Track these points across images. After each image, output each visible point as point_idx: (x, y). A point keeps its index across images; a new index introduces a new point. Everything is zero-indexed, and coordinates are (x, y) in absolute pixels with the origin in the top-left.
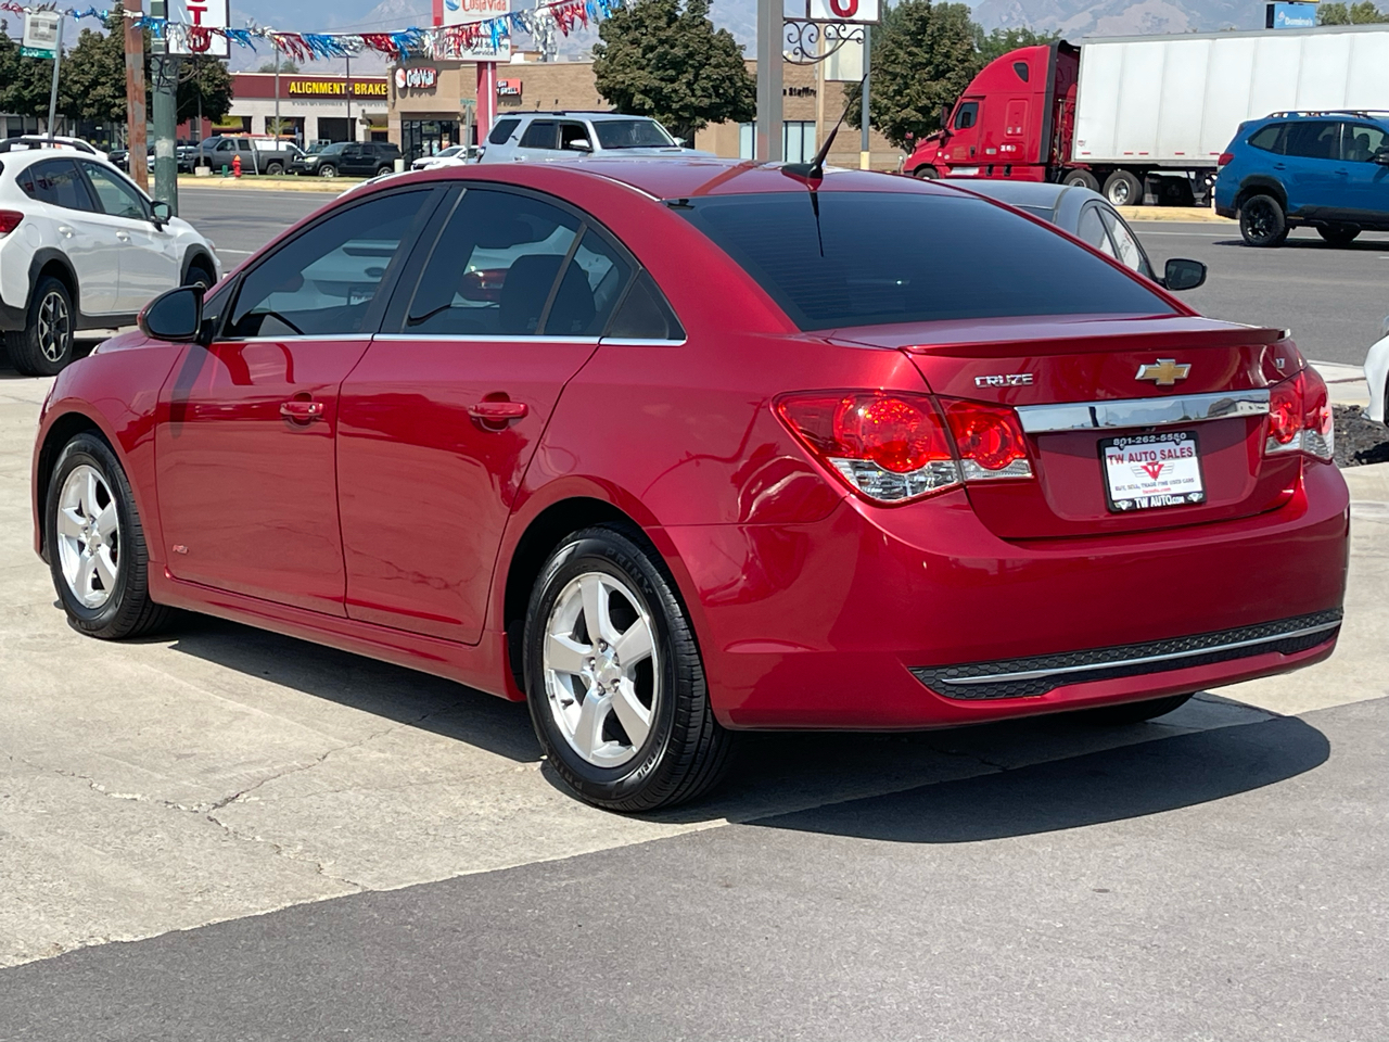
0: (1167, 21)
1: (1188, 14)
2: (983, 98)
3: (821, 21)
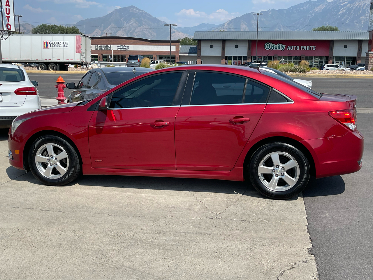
3: (6, 31)
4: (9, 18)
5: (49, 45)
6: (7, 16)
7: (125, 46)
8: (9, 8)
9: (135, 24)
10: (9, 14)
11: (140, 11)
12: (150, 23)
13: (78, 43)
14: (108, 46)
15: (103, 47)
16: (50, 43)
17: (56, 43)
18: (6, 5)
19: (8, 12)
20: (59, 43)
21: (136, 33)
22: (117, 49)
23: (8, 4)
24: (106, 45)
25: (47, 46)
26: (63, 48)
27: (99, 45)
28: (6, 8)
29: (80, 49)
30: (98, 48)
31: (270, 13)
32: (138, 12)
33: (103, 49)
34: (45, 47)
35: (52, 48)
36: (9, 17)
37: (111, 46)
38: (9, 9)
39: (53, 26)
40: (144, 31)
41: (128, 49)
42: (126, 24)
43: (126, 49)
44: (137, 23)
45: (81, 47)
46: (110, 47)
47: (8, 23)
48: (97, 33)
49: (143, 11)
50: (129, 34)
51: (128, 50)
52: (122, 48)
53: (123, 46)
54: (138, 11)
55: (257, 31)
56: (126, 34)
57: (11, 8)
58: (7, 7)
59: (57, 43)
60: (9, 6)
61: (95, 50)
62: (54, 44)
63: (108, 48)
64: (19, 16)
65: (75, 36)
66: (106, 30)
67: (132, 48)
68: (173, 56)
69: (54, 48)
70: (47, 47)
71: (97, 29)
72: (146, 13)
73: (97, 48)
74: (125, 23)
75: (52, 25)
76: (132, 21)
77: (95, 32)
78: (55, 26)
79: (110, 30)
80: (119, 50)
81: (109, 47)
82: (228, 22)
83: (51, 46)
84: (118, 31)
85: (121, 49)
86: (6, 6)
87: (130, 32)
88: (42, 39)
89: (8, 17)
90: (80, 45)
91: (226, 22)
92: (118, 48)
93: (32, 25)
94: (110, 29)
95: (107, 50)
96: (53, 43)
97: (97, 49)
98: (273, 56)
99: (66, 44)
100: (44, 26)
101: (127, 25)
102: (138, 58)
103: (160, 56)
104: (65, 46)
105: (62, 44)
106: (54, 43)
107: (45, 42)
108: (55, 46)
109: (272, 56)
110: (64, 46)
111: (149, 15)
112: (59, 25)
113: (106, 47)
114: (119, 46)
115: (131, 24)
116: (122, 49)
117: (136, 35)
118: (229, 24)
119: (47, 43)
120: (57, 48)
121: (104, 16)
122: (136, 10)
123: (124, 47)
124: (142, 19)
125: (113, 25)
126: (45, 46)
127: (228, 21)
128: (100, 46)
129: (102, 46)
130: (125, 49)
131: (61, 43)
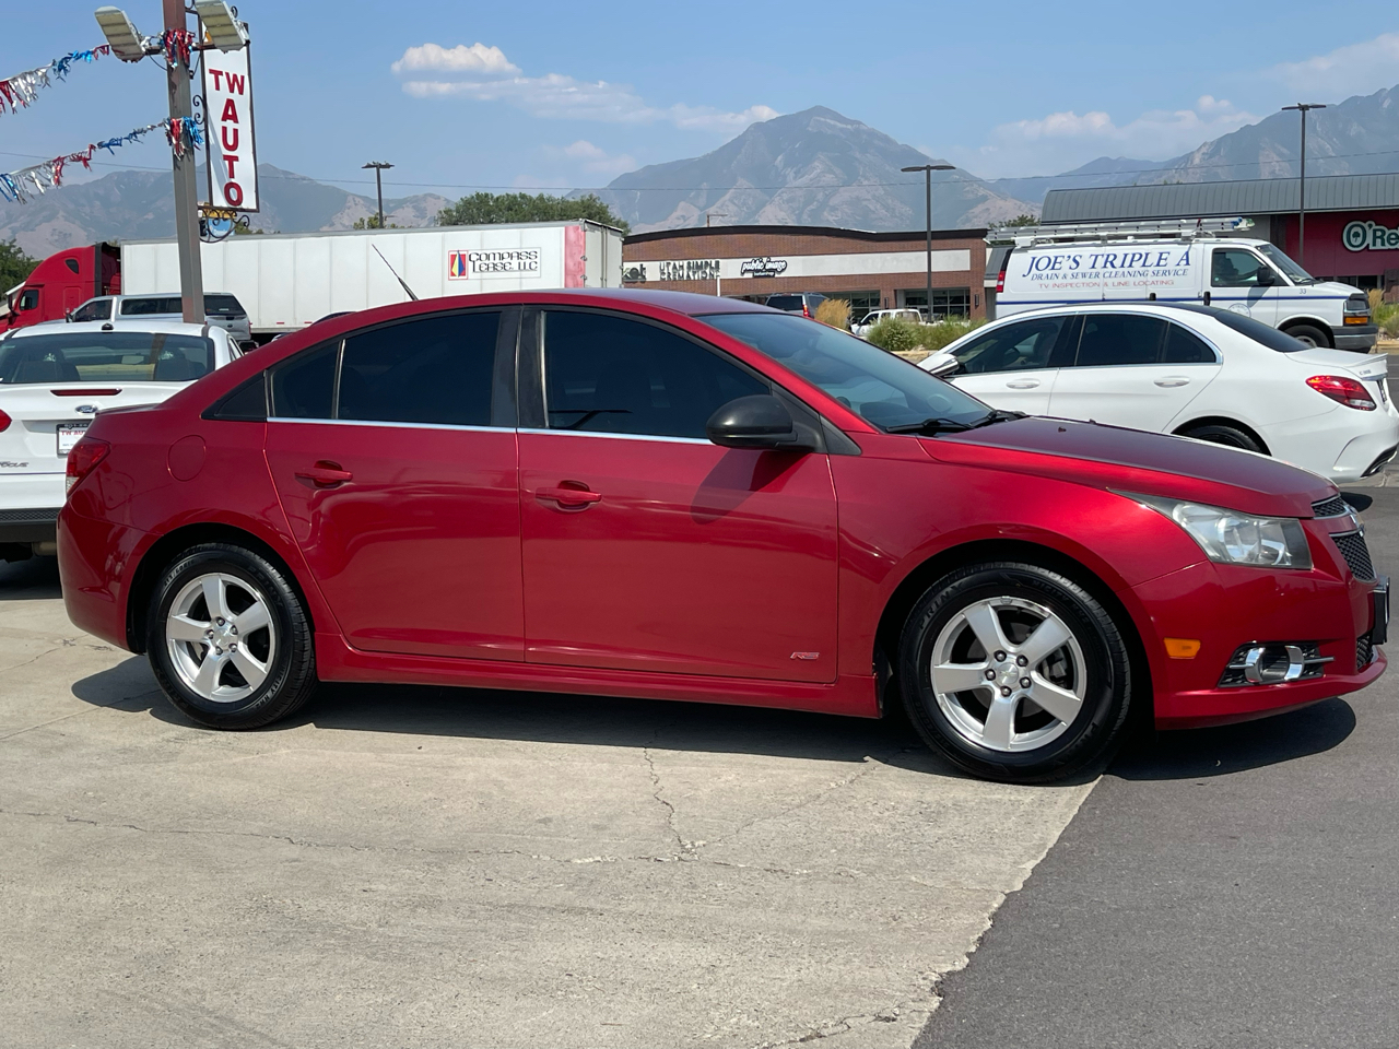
0: (70, 235)
1: (85, 230)
2: (42, 286)
3: (221, 209)
4: (235, 163)
5: (469, 265)
6: (226, 157)
7: (773, 259)
8: (236, 126)
9: (829, 178)
10: (234, 147)
11: (849, 127)
12: (888, 168)
13: (572, 255)
14: (706, 263)
15: (689, 268)
16: (474, 257)
17: (492, 256)
18: (225, 117)
19: (230, 142)
20: (506, 256)
21: (834, 209)
22: (743, 274)
23: (230, 113)
24: (699, 262)
25: (462, 271)
26: (517, 274)
27: (672, 263)
28: (224, 129)
29: (578, 277)
30: (671, 271)
31: (1386, 104)
32: (842, 130)
33: (688, 276)
34: (453, 274)
35: (478, 275)
36: (236, 158)
37: (717, 263)
38: (236, 131)
39: (515, 197)
40: (864, 203)
41: (783, 270)
42: (795, 178)
43: (774, 270)
44: (834, 173)
45: (582, 270)
46: (713, 265)
47: (233, 180)
48: (683, 216)
49: (860, 123)
50: (805, 217)
51: (783, 275)
52: (759, 268)
53: (765, 260)
54: (839, 125)
55: (1303, 177)
56: (794, 218)
57: (244, 126)
58: (230, 124)
59: (497, 256)
60: (236, 121)
61: (659, 279)
62: (487, 262)
63: (708, 271)
64: (379, 166)
65: (563, 228)
66: (718, 204)
67: (797, 267)
68: (961, 290)
69: (486, 275)
70: (460, 275)
71: (682, 204)
72: (873, 134)
73: (666, 271)
74: (790, 173)
75: (511, 193)
76: (818, 166)
77: (675, 215)
78: (523, 196)
79: (734, 204)
80: (749, 275)
81: (711, 268)
82: (1204, 150)
83: (477, 269)
84: (763, 205)
85: (758, 271)
86: (224, 119)
87: (812, 207)
88: (443, 247)
89: (231, 159)
90: (580, 263)
91: (1198, 150)
92: (746, 271)
93: (446, 200)
94: (731, 201)
95: (704, 279)
96: (483, 257)
97: (666, 276)
98: (1379, 275)
99: (528, 261)
100: (482, 200)
101: (799, 182)
102: (804, 303)
103: (906, 292)
104: (527, 267)
105: (515, 262)
106: (488, 257)
107: (453, 257)
108: (491, 269)
109: (1376, 277)
110: (522, 267)
111: (886, 139)
112: (534, 195)
113: (699, 267)
114: (750, 260)
115: (812, 176)
116: (760, 274)
117: (831, 218)
118: (1210, 157)
119: (462, 258)
120: (496, 274)
121: (710, 152)
122: (832, 122)
123: (769, 266)
124: (858, 155)
125: (742, 182)
126: (456, 269)
127: (1205, 144)
128: (677, 263)
129: (686, 262)
130: (772, 274)
131: (511, 256)
